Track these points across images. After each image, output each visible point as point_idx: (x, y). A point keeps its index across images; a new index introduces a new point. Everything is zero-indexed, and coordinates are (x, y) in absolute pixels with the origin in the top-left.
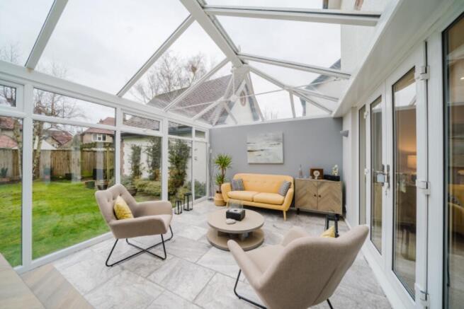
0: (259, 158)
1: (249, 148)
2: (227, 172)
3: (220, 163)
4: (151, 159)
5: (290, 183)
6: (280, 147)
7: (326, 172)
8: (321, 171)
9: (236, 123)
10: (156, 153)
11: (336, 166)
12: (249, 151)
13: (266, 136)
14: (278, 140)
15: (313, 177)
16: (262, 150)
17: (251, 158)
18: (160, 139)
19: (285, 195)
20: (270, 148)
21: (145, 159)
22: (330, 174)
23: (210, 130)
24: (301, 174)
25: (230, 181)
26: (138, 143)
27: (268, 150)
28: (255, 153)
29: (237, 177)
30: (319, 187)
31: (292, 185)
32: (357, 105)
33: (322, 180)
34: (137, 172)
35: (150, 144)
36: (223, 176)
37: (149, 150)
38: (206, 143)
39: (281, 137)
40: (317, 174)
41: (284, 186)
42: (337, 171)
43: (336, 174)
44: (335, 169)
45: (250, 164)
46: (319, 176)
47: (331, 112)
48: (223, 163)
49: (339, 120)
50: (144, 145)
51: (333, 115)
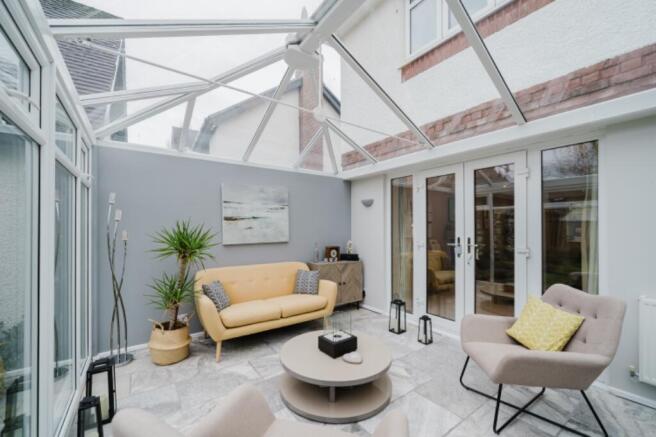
1: (228, 213)
6: (284, 214)
8: (337, 249)
12: (227, 219)
13: (262, 191)
14: (281, 201)
16: (255, 218)
17: (231, 234)
20: (270, 215)
27: (265, 218)
28: (239, 223)
30: (343, 271)
33: (342, 262)
39: (286, 196)
40: (334, 253)
45: (226, 246)
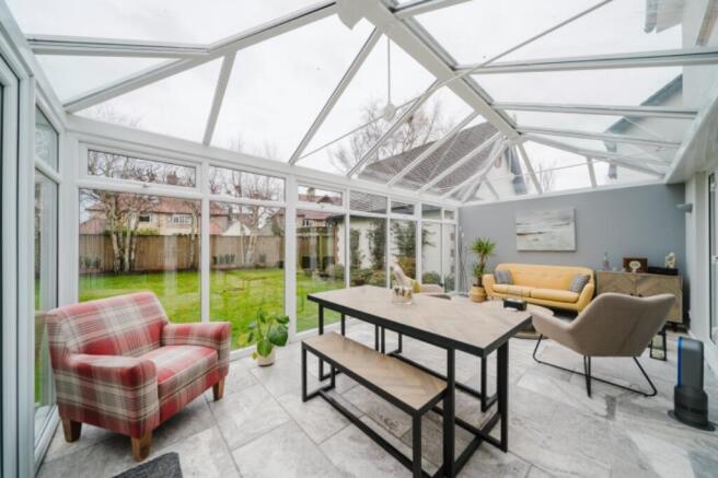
0: (535, 243)
1: (519, 231)
2: (489, 260)
3: (480, 251)
4: (373, 246)
5: (589, 277)
6: (570, 229)
7: (652, 262)
8: (643, 262)
9: (498, 197)
10: (379, 239)
11: (672, 254)
12: (519, 234)
13: (547, 214)
14: (566, 218)
15: (629, 269)
16: (540, 233)
17: (522, 244)
18: (384, 221)
19: (580, 291)
20: (554, 230)
21: (365, 246)
22: (661, 266)
23: (460, 209)
24: (607, 264)
25: (493, 273)
26: (357, 226)
27: (551, 232)
28: (530, 238)
29: (501, 268)
30: (638, 282)
31: (592, 280)
32: (705, 169)
33: (644, 274)
34: (356, 261)
35: (373, 228)
36: (483, 267)
37: (370, 234)
38: (455, 226)
39: (572, 214)
40: (635, 266)
41: (579, 281)
42: (674, 260)
43: (672, 266)
44: (670, 259)
46: (640, 269)
47: (663, 175)
48: (483, 249)
49: (678, 187)
50: (365, 229)
51: (665, 181)
